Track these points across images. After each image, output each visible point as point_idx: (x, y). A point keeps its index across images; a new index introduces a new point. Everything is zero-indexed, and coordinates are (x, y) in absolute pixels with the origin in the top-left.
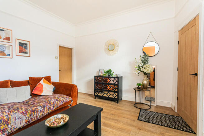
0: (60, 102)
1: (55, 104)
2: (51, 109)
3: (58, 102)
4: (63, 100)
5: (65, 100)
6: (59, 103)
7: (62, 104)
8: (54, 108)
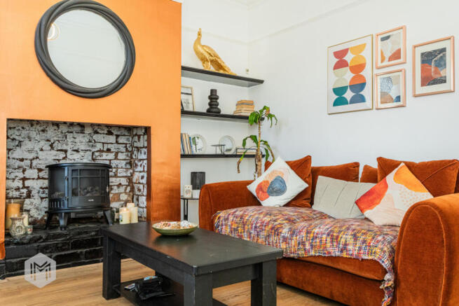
0: (335, 244)
1: (318, 240)
2: (305, 250)
3: (329, 239)
4: (346, 245)
5: (350, 247)
6: (329, 245)
7: (338, 254)
8: (312, 253)
